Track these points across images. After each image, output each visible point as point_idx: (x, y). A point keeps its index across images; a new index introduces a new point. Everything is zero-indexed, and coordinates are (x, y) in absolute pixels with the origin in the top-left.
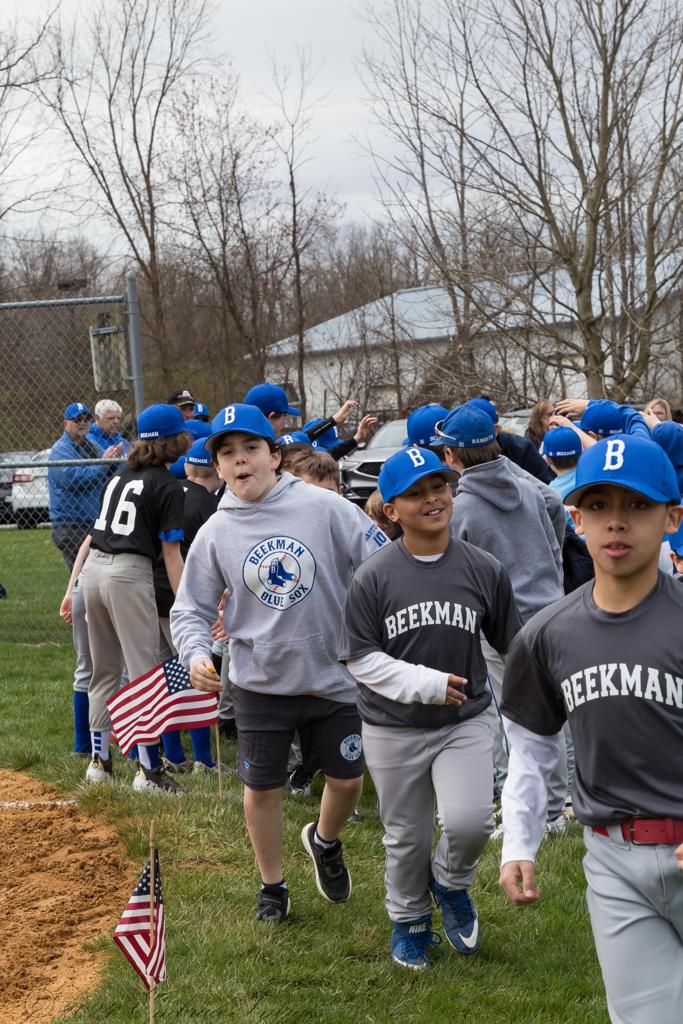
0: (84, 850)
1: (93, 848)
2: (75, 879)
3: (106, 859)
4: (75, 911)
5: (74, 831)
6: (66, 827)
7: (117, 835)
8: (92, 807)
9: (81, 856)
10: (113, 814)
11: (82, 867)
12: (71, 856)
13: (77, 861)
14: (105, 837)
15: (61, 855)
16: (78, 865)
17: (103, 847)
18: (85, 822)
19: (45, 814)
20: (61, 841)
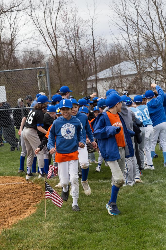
0: (34, 190)
1: (37, 190)
3: (39, 192)
4: (32, 201)
5: (32, 187)
7: (42, 187)
8: (37, 183)
9: (34, 192)
10: (41, 183)
11: (34, 194)
12: (32, 192)
14: (39, 188)
15: (30, 192)
16: (33, 193)
17: (39, 190)
18: (35, 186)
19: (26, 184)
20: (30, 189)
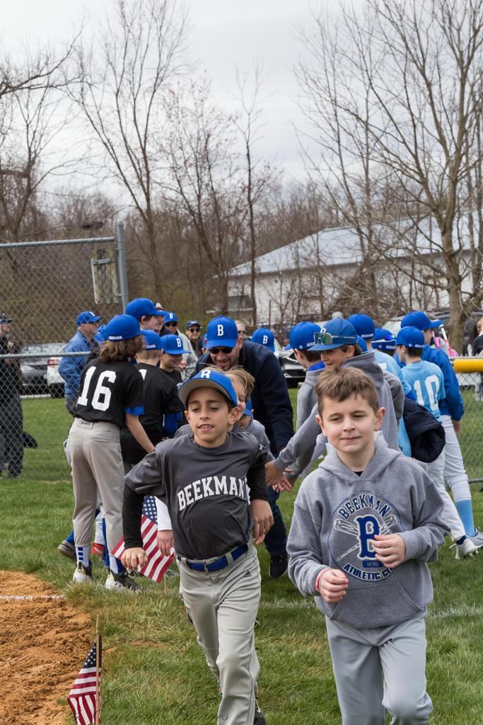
0: (67, 631)
1: (74, 629)
2: (60, 652)
3: (82, 638)
4: (55, 675)
5: (62, 617)
6: (57, 615)
7: (91, 621)
8: (76, 601)
9: (64, 635)
10: (89, 605)
11: (64, 643)
12: (57, 635)
13: (61, 639)
14: (83, 622)
15: (51, 635)
16: (61, 642)
17: (80, 629)
18: (70, 611)
19: (44, 604)
20: (52, 625)
